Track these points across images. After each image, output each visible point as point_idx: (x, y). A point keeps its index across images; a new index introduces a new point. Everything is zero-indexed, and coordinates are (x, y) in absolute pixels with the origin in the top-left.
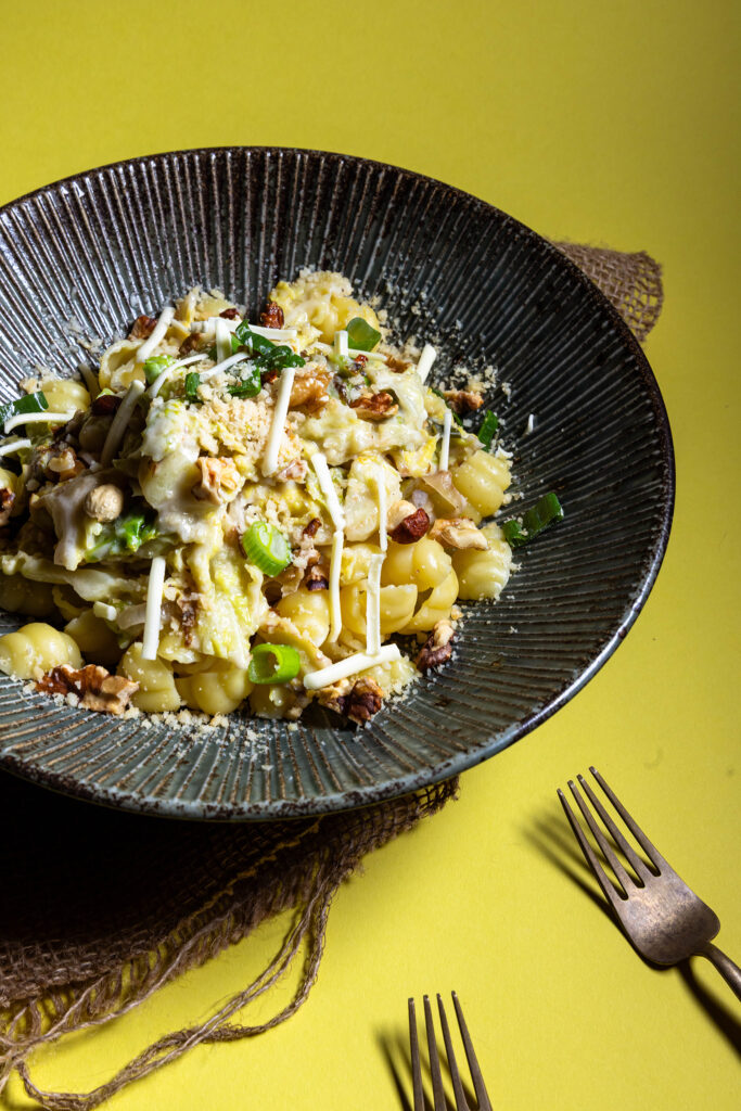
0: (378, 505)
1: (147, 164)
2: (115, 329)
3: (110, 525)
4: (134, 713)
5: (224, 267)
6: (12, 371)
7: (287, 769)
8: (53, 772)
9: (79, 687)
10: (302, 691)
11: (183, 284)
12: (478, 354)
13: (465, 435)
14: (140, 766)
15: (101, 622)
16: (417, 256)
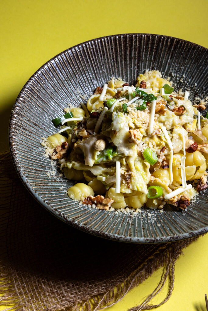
0: (182, 141)
1: (97, 41)
2: (90, 91)
3: (102, 152)
4: (112, 209)
5: (121, 71)
6: (61, 106)
7: (165, 225)
8: (97, 230)
9: (96, 202)
10: (163, 200)
11: (109, 76)
12: (203, 93)
13: (204, 118)
14: (120, 226)
15: (100, 182)
16: (181, 64)
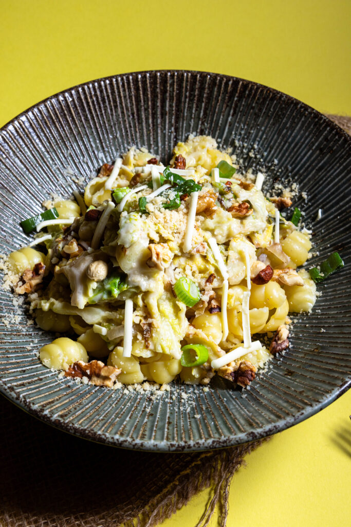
0: (245, 264)
1: (104, 82)
2: (91, 171)
3: (101, 283)
4: (119, 385)
5: (147, 135)
6: (38, 197)
7: (209, 417)
8: (82, 428)
9: (89, 373)
10: (210, 369)
11: (126, 145)
12: (288, 177)
13: (287, 223)
14: (128, 419)
15: (98, 336)
16: (251, 125)
